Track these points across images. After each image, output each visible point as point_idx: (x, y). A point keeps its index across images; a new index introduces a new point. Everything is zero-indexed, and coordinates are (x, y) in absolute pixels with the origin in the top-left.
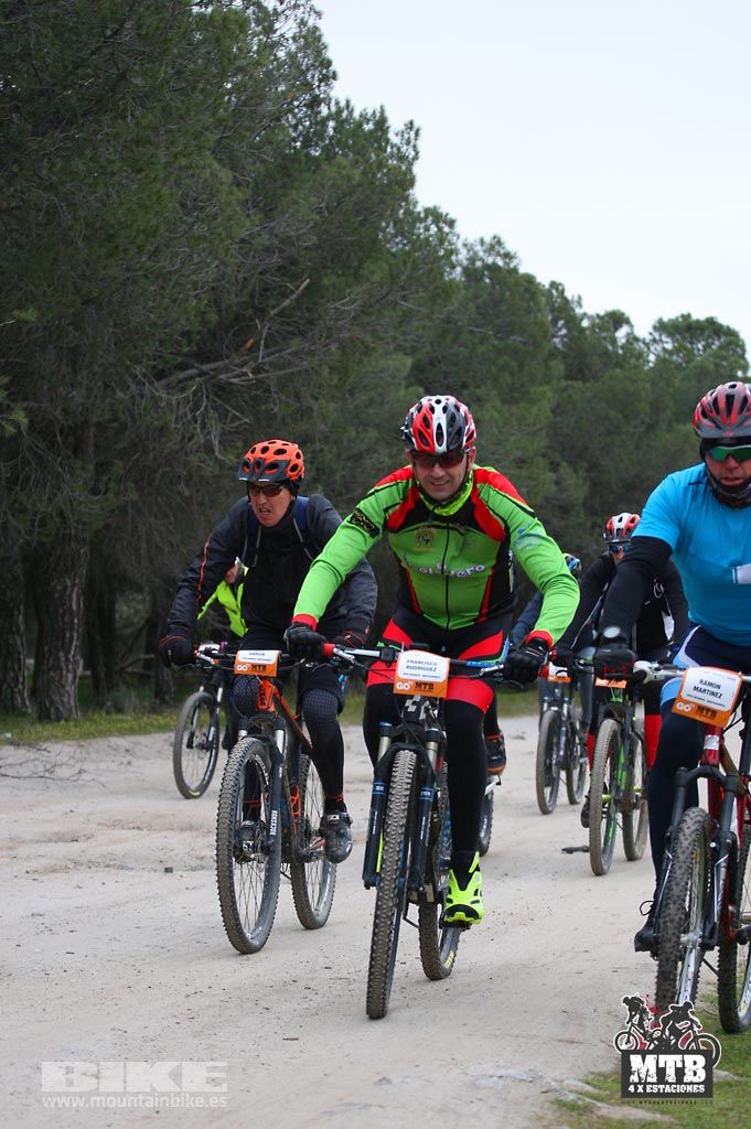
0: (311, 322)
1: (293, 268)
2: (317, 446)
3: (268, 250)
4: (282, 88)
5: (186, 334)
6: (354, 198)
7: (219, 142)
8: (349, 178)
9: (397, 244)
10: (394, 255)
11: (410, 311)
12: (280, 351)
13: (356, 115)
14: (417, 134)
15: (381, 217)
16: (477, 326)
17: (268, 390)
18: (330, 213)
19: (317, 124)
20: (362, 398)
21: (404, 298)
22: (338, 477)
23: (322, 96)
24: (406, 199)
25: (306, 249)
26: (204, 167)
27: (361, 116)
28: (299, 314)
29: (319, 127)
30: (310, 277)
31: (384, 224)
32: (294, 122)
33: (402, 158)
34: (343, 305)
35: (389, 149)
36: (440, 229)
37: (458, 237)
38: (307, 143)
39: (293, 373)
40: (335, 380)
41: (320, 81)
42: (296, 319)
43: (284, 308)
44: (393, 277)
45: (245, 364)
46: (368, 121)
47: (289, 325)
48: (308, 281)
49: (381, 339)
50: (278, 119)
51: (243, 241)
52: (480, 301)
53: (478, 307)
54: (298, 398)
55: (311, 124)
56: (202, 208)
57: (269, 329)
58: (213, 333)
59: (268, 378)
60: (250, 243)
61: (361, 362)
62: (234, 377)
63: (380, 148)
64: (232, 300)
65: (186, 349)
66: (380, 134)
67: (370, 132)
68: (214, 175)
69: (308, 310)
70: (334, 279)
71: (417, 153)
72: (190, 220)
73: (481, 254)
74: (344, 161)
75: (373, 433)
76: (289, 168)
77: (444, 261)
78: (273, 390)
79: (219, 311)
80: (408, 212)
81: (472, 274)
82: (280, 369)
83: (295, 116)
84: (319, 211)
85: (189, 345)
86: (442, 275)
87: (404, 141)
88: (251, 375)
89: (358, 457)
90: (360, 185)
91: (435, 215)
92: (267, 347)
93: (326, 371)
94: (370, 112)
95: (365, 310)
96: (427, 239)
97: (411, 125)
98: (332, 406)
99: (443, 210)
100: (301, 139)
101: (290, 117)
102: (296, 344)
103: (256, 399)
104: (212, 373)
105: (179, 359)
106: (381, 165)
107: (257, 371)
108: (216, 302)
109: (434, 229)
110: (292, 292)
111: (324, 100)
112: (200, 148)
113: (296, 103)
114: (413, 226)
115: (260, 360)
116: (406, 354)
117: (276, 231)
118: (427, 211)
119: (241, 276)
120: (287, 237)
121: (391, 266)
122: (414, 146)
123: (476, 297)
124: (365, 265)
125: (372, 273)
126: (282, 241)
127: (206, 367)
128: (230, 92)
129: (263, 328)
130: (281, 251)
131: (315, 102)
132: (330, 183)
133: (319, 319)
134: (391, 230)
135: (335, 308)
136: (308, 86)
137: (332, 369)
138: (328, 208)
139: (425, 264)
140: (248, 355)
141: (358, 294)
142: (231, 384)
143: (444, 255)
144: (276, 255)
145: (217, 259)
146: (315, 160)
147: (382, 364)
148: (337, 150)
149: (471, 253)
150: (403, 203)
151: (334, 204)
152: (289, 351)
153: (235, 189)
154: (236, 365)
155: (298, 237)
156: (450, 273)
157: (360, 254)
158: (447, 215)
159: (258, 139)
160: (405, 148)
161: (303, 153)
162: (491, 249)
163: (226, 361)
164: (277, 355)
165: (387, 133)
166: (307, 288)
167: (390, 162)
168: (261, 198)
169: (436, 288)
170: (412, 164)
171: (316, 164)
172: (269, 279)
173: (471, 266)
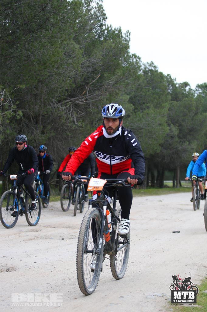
0: (101, 86)
1: (96, 71)
3: (89, 66)
4: (92, 21)
5: (67, 90)
6: (113, 52)
7: (75, 37)
8: (111, 46)
9: (125, 64)
10: (124, 67)
11: (129, 83)
12: (93, 94)
13: (113, 29)
14: (130, 34)
15: (120, 57)
16: (147, 87)
17: (89, 106)
19: (102, 31)
21: (127, 79)
23: (103, 24)
24: (128, 53)
25: (99, 66)
26: (71, 44)
27: (114, 29)
28: (98, 84)
31: (121, 59)
32: (95, 31)
33: (126, 40)
34: (110, 81)
35: (122, 39)
36: (137, 60)
37: (141, 61)
38: (99, 37)
39: (96, 101)
41: (103, 19)
42: (97, 86)
43: (94, 83)
44: (124, 74)
45: (83, 98)
46: (117, 31)
47: (95, 87)
48: (100, 75)
49: (120, 91)
50: (91, 30)
51: (82, 64)
53: (147, 81)
54: (98, 107)
55: (100, 31)
56: (70, 55)
57: (89, 88)
58: (74, 90)
59: (89, 102)
60: (83, 65)
61: (115, 97)
62: (80, 102)
63: (120, 38)
64: (79, 80)
66: (119, 34)
67: (117, 33)
68: (74, 46)
69: (100, 83)
70: (107, 75)
71: (130, 39)
72: (67, 59)
73: (148, 66)
74: (110, 42)
76: (95, 44)
77: (138, 69)
79: (76, 84)
81: (145, 72)
82: (93, 99)
83: (96, 29)
84: (103, 56)
85: (68, 93)
86: (137, 73)
87: (126, 36)
88: (84, 101)
90: (114, 48)
91: (134, 56)
92: (89, 93)
93: (105, 100)
94: (117, 28)
95: (116, 83)
96: (133, 63)
97: (128, 31)
99: (137, 55)
100: (98, 35)
101: (95, 29)
102: (97, 92)
103: (86, 108)
104: (74, 101)
105: (65, 97)
106: (120, 42)
107: (86, 100)
108: (75, 81)
109: (135, 60)
110: (96, 78)
111: (104, 25)
112: (69, 38)
113: (96, 26)
114: (129, 59)
115: (87, 97)
116: (127, 95)
117: (91, 61)
118: (133, 55)
119: (81, 74)
120: (95, 63)
121: (123, 71)
122: (129, 37)
123: (146, 79)
124: (116, 70)
125: (118, 73)
126: (92, 64)
127: (72, 99)
128: (78, 23)
129: (88, 88)
130: (93, 67)
131: (102, 25)
132: (106, 48)
133: (103, 85)
134: (123, 60)
135: (108, 82)
136: (99, 21)
137: (107, 99)
138: (105, 55)
139: (133, 70)
140: (83, 96)
141: (114, 79)
142: (79, 104)
143: (137, 67)
144: (91, 68)
145: (75, 69)
146: (102, 41)
147: (121, 98)
148: (108, 38)
149: (145, 66)
150: (126, 53)
151: (107, 53)
152: (95, 94)
153: (80, 50)
154: (80, 99)
155: (97, 63)
156: (139, 72)
157: (114, 67)
158: (139, 56)
159: (86, 36)
160: (126, 38)
161: (98, 39)
162: (150, 65)
163: (78, 98)
164: (92, 96)
165: (121, 34)
166: (100, 77)
167: (123, 42)
168: (87, 52)
169: (136, 76)
170: (129, 42)
171: (102, 42)
172: (89, 74)
173: (145, 70)
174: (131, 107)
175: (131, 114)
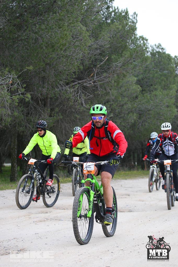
0: (109, 68)
1: (103, 54)
2: (111, 103)
3: (96, 49)
4: (99, 4)
5: (74, 73)
6: (120, 34)
7: (82, 19)
8: (118, 28)
9: (132, 46)
10: (131, 49)
11: (136, 65)
12: (101, 77)
14: (137, 16)
15: (128, 39)
16: (155, 69)
17: (97, 88)
18: (113, 38)
20: (123, 89)
21: (134, 61)
22: (117, 111)
25: (107, 48)
26: (78, 26)
27: (121, 11)
28: (105, 66)
29: (110, 14)
30: (108, 56)
31: (128, 41)
33: (133, 22)
34: (118, 63)
35: (129, 20)
37: (149, 44)
38: (106, 19)
39: (104, 83)
40: (116, 84)
41: (110, 2)
42: (105, 68)
43: (101, 65)
44: (131, 55)
45: (91, 80)
47: (103, 69)
48: (108, 57)
49: (128, 73)
50: (98, 12)
51: (89, 46)
52: (155, 61)
53: (155, 63)
54: (105, 89)
55: (107, 14)
56: (78, 38)
57: (97, 71)
58: (82, 72)
59: (97, 84)
60: (91, 47)
61: (123, 79)
62: (88, 84)
63: (127, 19)
64: (87, 63)
65: (74, 77)
66: (126, 15)
68: (81, 28)
69: (108, 65)
70: (115, 56)
71: (137, 21)
72: (75, 41)
73: (155, 48)
74: (117, 24)
75: (126, 99)
76: (101, 26)
77: (145, 51)
79: (83, 66)
80: (135, 38)
81: (153, 54)
82: (100, 82)
84: (110, 38)
85: (75, 75)
86: (145, 55)
87: (133, 18)
88: (92, 84)
89: (123, 105)
90: (121, 30)
91: (142, 38)
92: (97, 76)
93: (113, 82)
94: (123, 10)
95: (124, 65)
96: (140, 45)
97: (135, 13)
98: (115, 91)
99: (144, 37)
100: (105, 18)
101: (102, 12)
102: (105, 74)
103: (94, 90)
104: (82, 83)
105: (72, 79)
106: (127, 24)
107: (94, 82)
108: (82, 64)
109: (142, 42)
110: (103, 60)
111: (111, 7)
112: (77, 21)
113: (103, 8)
114: (136, 41)
115: (95, 79)
116: (135, 77)
117: (98, 44)
118: (140, 37)
119: (89, 56)
120: (103, 45)
121: (131, 52)
122: (136, 19)
123: (154, 61)
124: (124, 52)
125: (125, 54)
126: (100, 46)
127: (80, 82)
128: (85, 5)
129: (95, 71)
130: (100, 49)
131: (108, 7)
132: (113, 30)
133: (111, 68)
134: (130, 43)
135: (115, 64)
136: (106, 3)
137: (115, 81)
139: (140, 51)
140: (91, 78)
141: (121, 60)
142: (87, 86)
145: (82, 52)
147: (128, 79)
148: (115, 21)
149: (153, 48)
150: (133, 35)
151: (114, 36)
152: (103, 76)
153: (87, 32)
154: (88, 81)
155: (105, 45)
156: (147, 54)
157: (122, 50)
158: (146, 38)
159: (93, 18)
160: (133, 20)
161: (105, 21)
162: (158, 47)
163: (86, 80)
164: (100, 78)
165: (128, 16)
166: (107, 59)
167: (130, 24)
168: (94, 34)
169: (143, 58)
170: (136, 24)
171: (109, 24)
172: (97, 57)
173: (152, 52)
174: (138, 88)
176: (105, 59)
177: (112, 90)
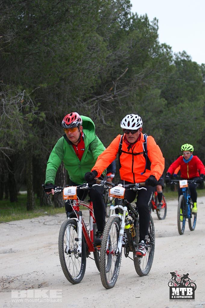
0: (130, 81)
1: (123, 65)
3: (115, 60)
4: (116, 10)
5: (92, 87)
6: (140, 42)
7: (98, 28)
8: (138, 37)
9: (154, 55)
10: (153, 59)
11: (160, 75)
12: (121, 90)
14: (157, 21)
15: (149, 48)
16: (180, 79)
17: (118, 103)
18: (133, 47)
19: (127, 20)
20: (147, 103)
21: (157, 72)
23: (128, 12)
24: (156, 42)
25: (126, 59)
26: (94, 37)
27: (140, 17)
28: (126, 79)
29: (128, 22)
30: (128, 67)
31: (149, 50)
32: (120, 20)
33: (154, 29)
34: (139, 75)
35: (149, 27)
36: (167, 50)
37: (172, 52)
38: (124, 27)
39: (125, 97)
40: (138, 98)
41: (127, 7)
42: (125, 81)
43: (121, 78)
44: (154, 66)
45: (110, 95)
46: (143, 19)
47: (123, 82)
48: (128, 69)
49: (151, 84)
50: (115, 19)
51: (107, 58)
52: (180, 71)
53: (180, 73)
54: (127, 104)
55: (125, 21)
56: (94, 49)
57: (117, 84)
58: (100, 87)
59: (117, 99)
60: (109, 58)
61: (145, 92)
62: (107, 99)
63: (147, 26)
64: (105, 76)
65: (92, 92)
66: (146, 22)
67: (143, 21)
68: (97, 39)
69: (129, 77)
70: (136, 68)
71: (158, 27)
72: (91, 53)
73: (180, 57)
74: (136, 32)
75: (150, 114)
76: (120, 34)
77: (168, 60)
78: (119, 103)
79: (102, 80)
80: (157, 46)
81: (177, 63)
82: (121, 96)
84: (130, 48)
85: (93, 90)
86: (168, 64)
87: (154, 24)
88: (112, 99)
90: (141, 38)
91: (165, 45)
92: (117, 89)
93: (135, 96)
94: (143, 16)
95: (146, 76)
96: (163, 54)
97: (155, 19)
98: (138, 106)
99: (167, 44)
100: (123, 25)
101: (119, 19)
102: (126, 88)
103: (114, 105)
104: (101, 99)
105: (91, 95)
106: (147, 31)
107: (114, 97)
108: (100, 77)
109: (165, 50)
110: (123, 72)
112: (92, 30)
113: (120, 15)
114: (158, 49)
115: (115, 94)
116: (159, 89)
117: (117, 54)
118: (163, 45)
119: (107, 69)
120: (121, 56)
121: (153, 64)
122: (157, 25)
123: (179, 70)
124: (145, 63)
125: (147, 65)
127: (98, 97)
128: (100, 13)
129: (115, 84)
130: (119, 60)
131: (126, 14)
132: (132, 38)
133: (132, 79)
134: (152, 51)
135: (137, 76)
136: (123, 9)
137: (137, 95)
138: (132, 46)
139: (163, 61)
140: (111, 92)
141: (143, 72)
142: (106, 101)
143: (169, 58)
144: (118, 61)
145: (100, 64)
146: (127, 31)
147: (152, 92)
148: (134, 28)
149: (177, 57)
150: (155, 43)
151: (134, 45)
152: (123, 90)
153: (104, 43)
154: (108, 96)
155: (124, 56)
156: (171, 63)
157: (143, 60)
158: (169, 46)
159: (109, 26)
160: (154, 26)
161: (124, 29)
162: (182, 55)
163: (105, 95)
164: (120, 92)
165: (148, 22)
166: (127, 71)
167: (150, 31)
168: (112, 44)
169: (167, 68)
170: (157, 31)
171: (128, 33)
172: (116, 69)
173: (177, 61)
174: (164, 101)
175: (163, 110)
176: (125, 71)
177: (135, 105)
